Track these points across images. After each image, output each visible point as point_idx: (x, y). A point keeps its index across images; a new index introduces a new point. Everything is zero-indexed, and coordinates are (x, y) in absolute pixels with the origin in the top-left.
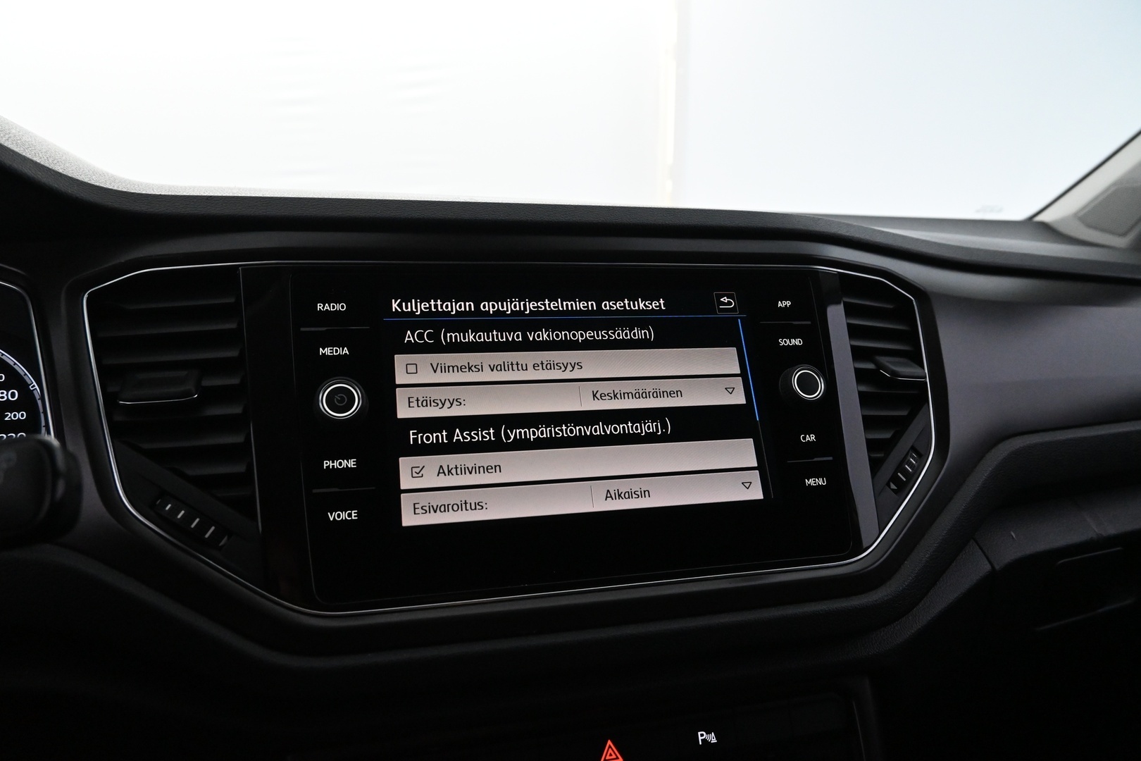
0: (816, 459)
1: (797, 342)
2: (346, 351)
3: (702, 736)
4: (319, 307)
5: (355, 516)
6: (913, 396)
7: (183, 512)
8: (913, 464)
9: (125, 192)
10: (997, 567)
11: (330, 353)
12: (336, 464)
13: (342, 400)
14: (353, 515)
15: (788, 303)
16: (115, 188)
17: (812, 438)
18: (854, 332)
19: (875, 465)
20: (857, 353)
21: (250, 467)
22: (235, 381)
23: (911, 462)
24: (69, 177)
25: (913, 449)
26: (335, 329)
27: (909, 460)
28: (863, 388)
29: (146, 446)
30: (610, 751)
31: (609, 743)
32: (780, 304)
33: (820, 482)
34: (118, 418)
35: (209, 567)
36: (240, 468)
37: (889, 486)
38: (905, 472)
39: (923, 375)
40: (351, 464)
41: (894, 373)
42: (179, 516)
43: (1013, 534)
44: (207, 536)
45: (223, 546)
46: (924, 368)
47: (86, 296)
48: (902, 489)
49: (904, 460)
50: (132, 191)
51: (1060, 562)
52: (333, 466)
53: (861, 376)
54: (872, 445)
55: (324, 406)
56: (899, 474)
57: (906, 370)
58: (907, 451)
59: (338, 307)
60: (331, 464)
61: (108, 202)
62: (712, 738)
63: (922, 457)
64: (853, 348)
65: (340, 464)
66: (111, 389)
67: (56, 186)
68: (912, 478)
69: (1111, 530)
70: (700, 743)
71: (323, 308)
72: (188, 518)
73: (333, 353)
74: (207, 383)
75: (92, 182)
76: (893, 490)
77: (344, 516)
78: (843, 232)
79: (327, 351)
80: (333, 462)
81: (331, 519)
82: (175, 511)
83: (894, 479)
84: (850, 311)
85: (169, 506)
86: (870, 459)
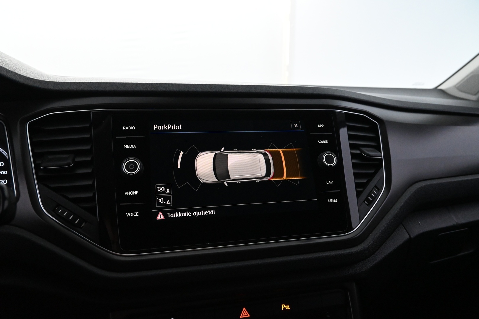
0: (333, 191)
1: (326, 142)
2: (135, 146)
3: (283, 306)
4: (124, 128)
5: (137, 215)
6: (376, 164)
7: (66, 213)
8: (375, 193)
9: (44, 81)
10: (412, 237)
11: (128, 147)
12: (130, 193)
13: (132, 166)
14: (137, 214)
15: (322, 125)
16: (40, 79)
17: (332, 182)
18: (350, 137)
19: (358, 194)
20: (352, 146)
21: (94, 194)
22: (89, 159)
23: (374, 192)
24: (21, 75)
25: (376, 187)
26: (130, 137)
27: (373, 191)
28: (354, 161)
29: (52, 186)
30: (244, 312)
31: (244, 309)
32: (319, 126)
33: (335, 201)
34: (40, 174)
35: (77, 235)
36: (90, 195)
37: (365, 203)
38: (372, 197)
39: (381, 155)
40: (136, 193)
41: (368, 155)
42: (65, 215)
43: (420, 223)
44: (76, 223)
45: (83, 227)
46: (381, 153)
47: (28, 124)
48: (370, 203)
49: (371, 191)
50: (47, 81)
51: (440, 234)
52: (129, 194)
53: (353, 156)
54: (357, 185)
55: (124, 169)
56: (369, 197)
57: (373, 154)
58: (373, 187)
59: (132, 128)
60: (128, 193)
61: (37, 85)
62: (288, 307)
63: (379, 190)
64: (350, 144)
65: (132, 193)
66: (38, 162)
67: (15, 79)
68: (374, 199)
69: (463, 221)
70: (283, 309)
71: (125, 128)
72: (68, 215)
73: (129, 147)
74: (78, 159)
75: (31, 77)
76: (366, 204)
77: (133, 214)
78: (347, 95)
79: (127, 146)
80: (129, 192)
81: (128, 216)
82: (63, 212)
83: (367, 199)
84: (349, 129)
85: (61, 210)
86: (357, 191)
